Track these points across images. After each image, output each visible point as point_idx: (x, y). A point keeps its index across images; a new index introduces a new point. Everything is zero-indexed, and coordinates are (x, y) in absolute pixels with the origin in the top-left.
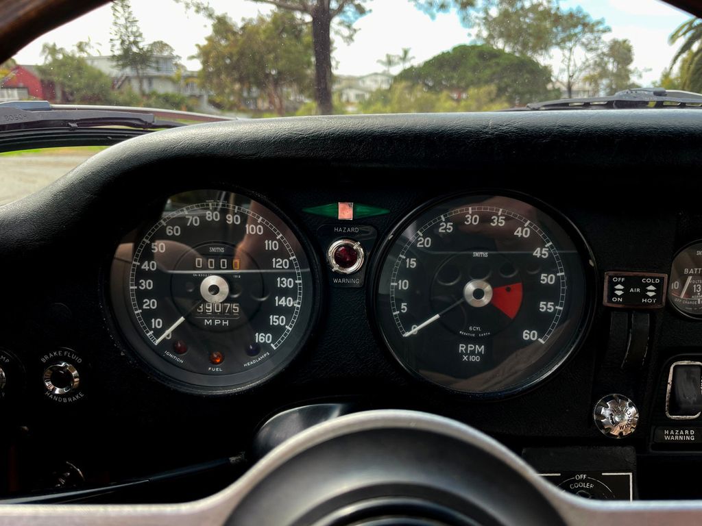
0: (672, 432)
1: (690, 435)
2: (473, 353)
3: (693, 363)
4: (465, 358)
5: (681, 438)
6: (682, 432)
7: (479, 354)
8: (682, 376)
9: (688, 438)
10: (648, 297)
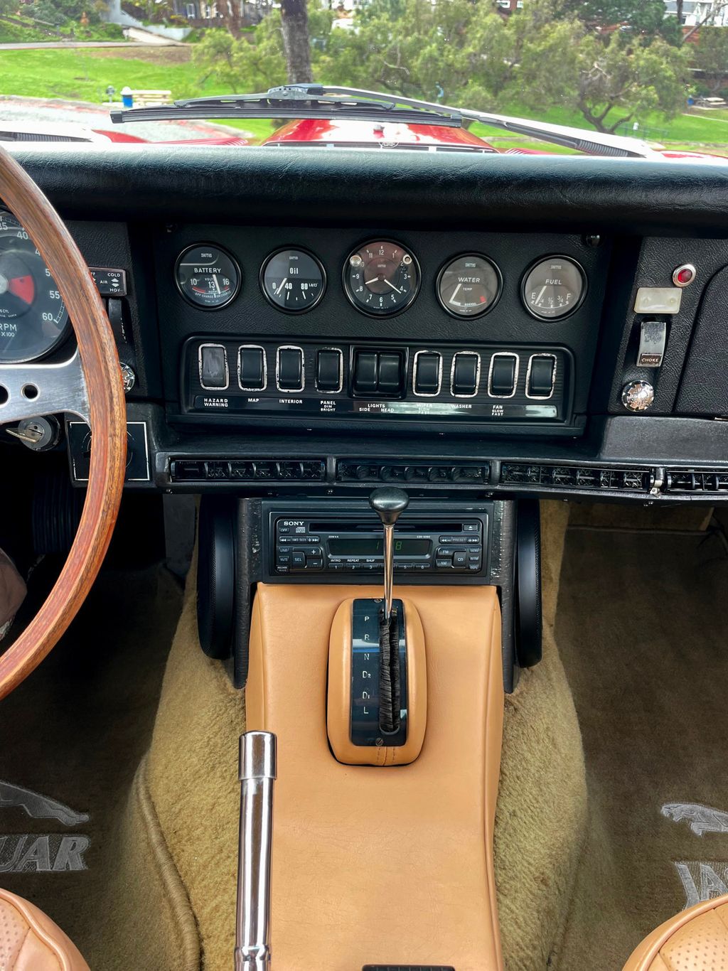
0: (210, 400)
1: (224, 403)
2: (8, 330)
3: (216, 345)
4: (3, 334)
5: (217, 405)
6: (218, 401)
7: (13, 331)
8: (208, 356)
9: (223, 405)
10: (114, 287)
